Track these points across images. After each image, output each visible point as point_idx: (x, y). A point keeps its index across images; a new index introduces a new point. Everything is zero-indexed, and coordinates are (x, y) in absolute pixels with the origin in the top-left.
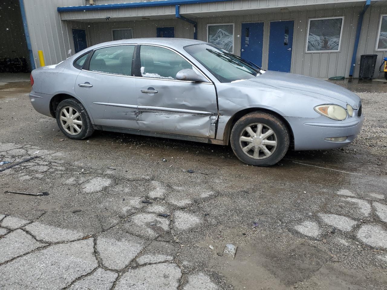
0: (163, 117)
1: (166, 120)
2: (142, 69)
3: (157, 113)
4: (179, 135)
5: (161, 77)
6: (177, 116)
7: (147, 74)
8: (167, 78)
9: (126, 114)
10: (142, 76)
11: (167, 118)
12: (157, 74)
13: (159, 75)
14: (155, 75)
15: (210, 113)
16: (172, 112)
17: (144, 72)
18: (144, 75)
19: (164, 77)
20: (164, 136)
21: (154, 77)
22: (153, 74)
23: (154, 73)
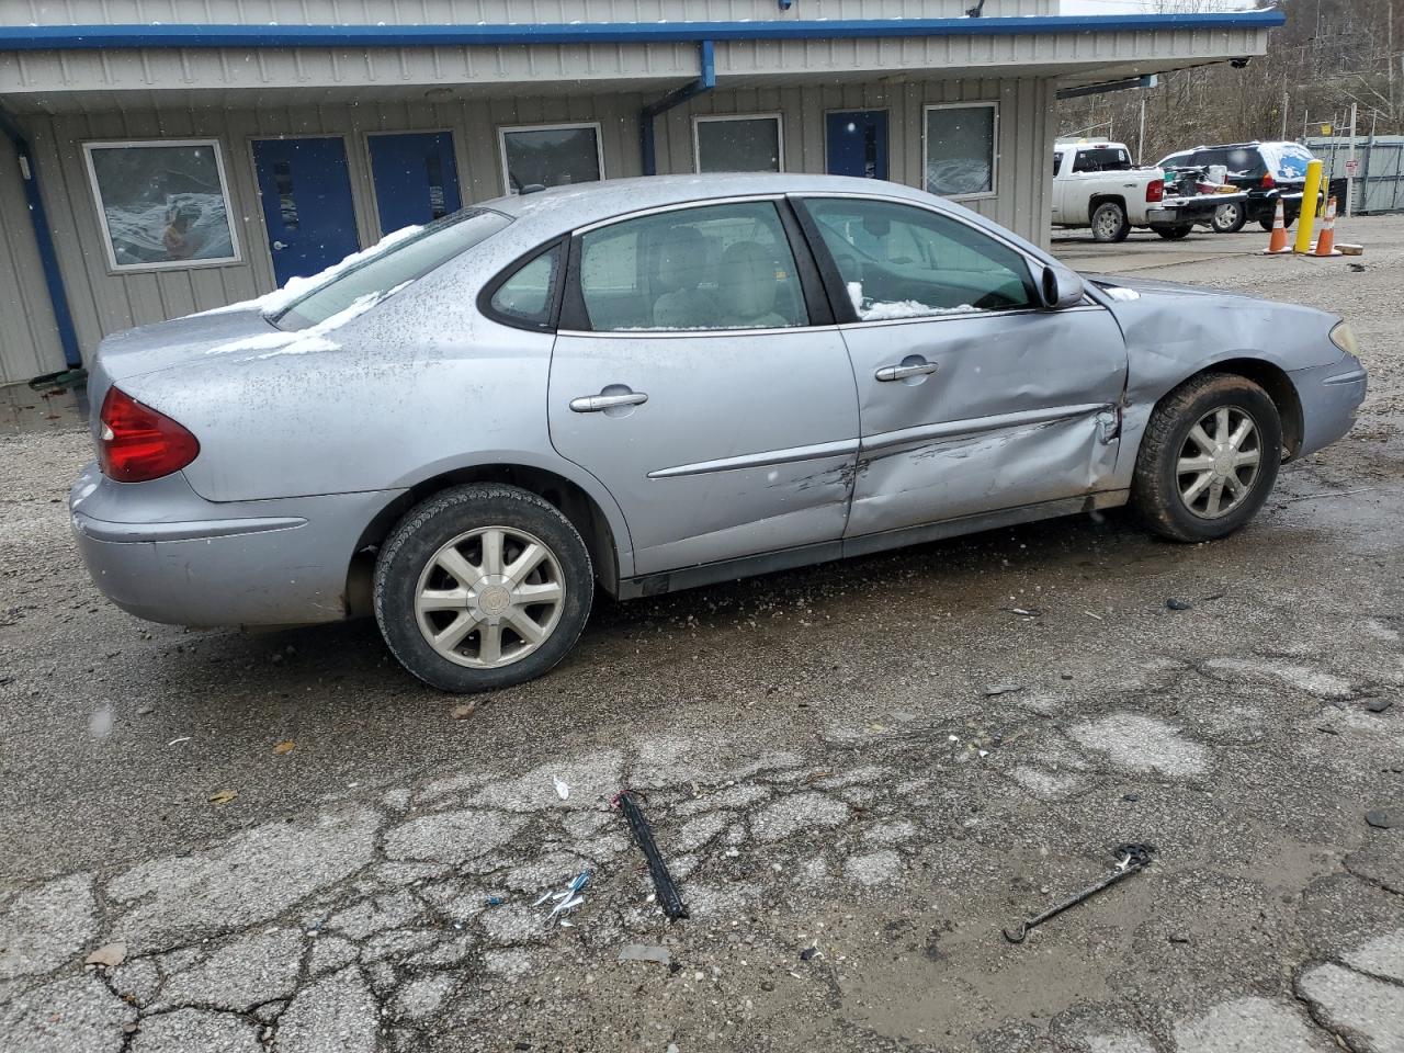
0: (944, 461)
1: (959, 467)
2: (854, 290)
3: (919, 452)
4: (993, 513)
5: (934, 311)
6: (996, 443)
7: (879, 309)
8: (954, 310)
9: (804, 487)
10: (858, 320)
11: (962, 459)
12: (914, 303)
13: (925, 306)
14: (909, 308)
15: (1101, 405)
16: (974, 435)
17: (865, 301)
18: (865, 312)
19: (942, 310)
20: (932, 536)
21: (906, 314)
22: (901, 303)
23: (904, 301)
